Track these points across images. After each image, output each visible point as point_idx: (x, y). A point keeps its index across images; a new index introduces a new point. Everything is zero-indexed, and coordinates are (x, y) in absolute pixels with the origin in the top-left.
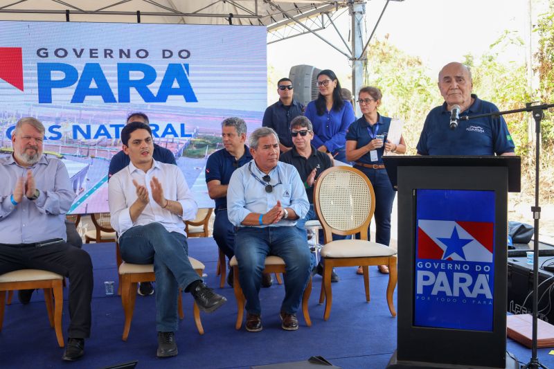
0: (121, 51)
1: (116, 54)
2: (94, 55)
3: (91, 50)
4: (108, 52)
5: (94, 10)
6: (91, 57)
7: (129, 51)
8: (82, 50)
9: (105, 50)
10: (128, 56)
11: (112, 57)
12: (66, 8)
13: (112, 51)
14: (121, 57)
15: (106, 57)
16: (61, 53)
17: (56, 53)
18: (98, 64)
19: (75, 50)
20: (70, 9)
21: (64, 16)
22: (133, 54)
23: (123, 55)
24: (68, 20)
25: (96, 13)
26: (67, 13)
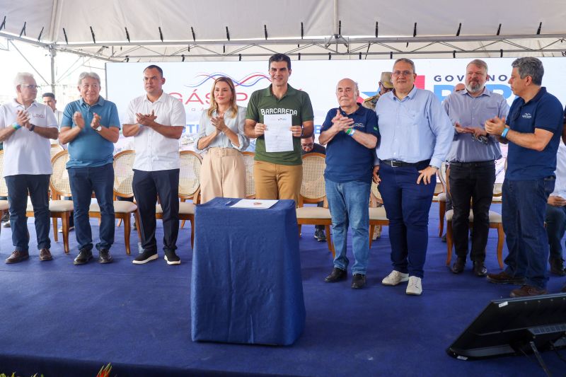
5: (472, 49)
7: (494, 76)
8: (463, 76)
10: (493, 80)
12: (453, 49)
16: (449, 78)
17: (446, 78)
19: (458, 76)
20: (457, 50)
21: (452, 54)
22: (497, 78)
24: (454, 57)
25: (474, 51)
26: (455, 52)
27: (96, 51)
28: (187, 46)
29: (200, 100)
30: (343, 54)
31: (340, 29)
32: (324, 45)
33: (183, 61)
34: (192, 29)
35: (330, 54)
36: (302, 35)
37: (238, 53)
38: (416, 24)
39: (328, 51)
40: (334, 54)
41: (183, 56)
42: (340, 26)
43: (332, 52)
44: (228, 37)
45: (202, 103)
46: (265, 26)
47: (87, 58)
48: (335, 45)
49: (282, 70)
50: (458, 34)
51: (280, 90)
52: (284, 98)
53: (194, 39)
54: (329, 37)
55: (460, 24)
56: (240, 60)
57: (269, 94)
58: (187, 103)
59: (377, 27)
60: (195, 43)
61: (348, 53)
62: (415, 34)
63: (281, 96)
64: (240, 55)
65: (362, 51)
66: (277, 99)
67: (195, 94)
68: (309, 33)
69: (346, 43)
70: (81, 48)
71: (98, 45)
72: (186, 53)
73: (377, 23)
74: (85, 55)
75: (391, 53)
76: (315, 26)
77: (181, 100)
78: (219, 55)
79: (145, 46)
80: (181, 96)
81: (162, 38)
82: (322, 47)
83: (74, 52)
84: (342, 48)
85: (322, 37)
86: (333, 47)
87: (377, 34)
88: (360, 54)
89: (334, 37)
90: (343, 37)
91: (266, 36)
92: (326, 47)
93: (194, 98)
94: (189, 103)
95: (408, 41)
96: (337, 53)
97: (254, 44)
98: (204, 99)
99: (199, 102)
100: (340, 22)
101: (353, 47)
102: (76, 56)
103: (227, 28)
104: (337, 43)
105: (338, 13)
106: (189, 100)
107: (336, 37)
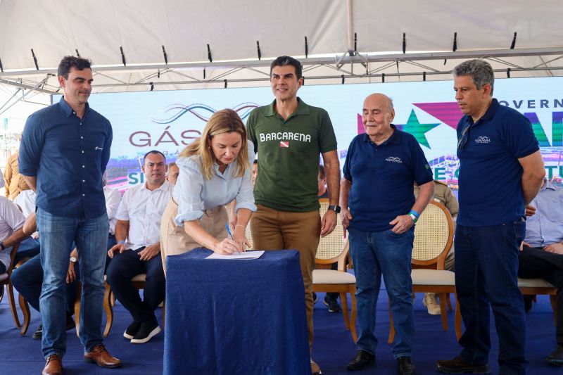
0: (556, 102)
1: (551, 104)
2: (531, 106)
3: (529, 101)
4: (544, 102)
5: (532, 67)
6: (529, 107)
8: (521, 102)
9: (542, 101)
10: (562, 105)
11: (547, 107)
12: (507, 67)
13: (547, 102)
14: (555, 106)
15: (542, 107)
18: (534, 114)
19: (515, 102)
20: (511, 67)
21: (505, 74)
23: (558, 105)
24: (509, 77)
25: (534, 69)
26: (509, 70)
27: (40, 80)
28: (156, 71)
29: (174, 141)
30: (361, 76)
31: (355, 43)
32: (335, 65)
33: (152, 90)
34: (163, 48)
35: (343, 76)
36: (307, 54)
37: (223, 78)
38: (456, 34)
39: (340, 73)
40: (348, 77)
41: (151, 83)
42: (356, 40)
43: (345, 74)
44: (210, 58)
45: (177, 144)
46: (258, 43)
47: (28, 90)
48: (350, 65)
49: (287, 76)
50: (513, 47)
51: (287, 107)
52: (292, 118)
53: (166, 62)
54: (341, 54)
55: (515, 34)
56: (226, 87)
57: (271, 113)
58: (156, 145)
59: (404, 39)
60: (167, 67)
61: (367, 75)
62: (455, 48)
63: (288, 115)
64: (225, 81)
65: (386, 72)
66: (282, 119)
67: (167, 132)
68: (314, 51)
69: (364, 62)
70: (20, 77)
71: (43, 72)
72: (155, 80)
73: (404, 35)
74: (26, 87)
75: (424, 74)
76: (323, 40)
77: (149, 141)
78: (199, 82)
79: (103, 73)
80: (149, 136)
81: (124, 62)
82: (333, 68)
83: (11, 83)
84: (359, 69)
85: (333, 55)
86: (347, 67)
87: (404, 51)
88: (383, 75)
89: (348, 54)
90: (361, 53)
91: (260, 56)
92: (339, 68)
93: (166, 138)
94: (160, 144)
95: (445, 58)
96: (353, 76)
97: (244, 65)
98: (178, 139)
99: (173, 143)
100: (356, 35)
101: (373, 66)
102: (14, 89)
103: (208, 45)
104: (354, 61)
105: (352, 25)
106: (160, 141)
107: (351, 54)
